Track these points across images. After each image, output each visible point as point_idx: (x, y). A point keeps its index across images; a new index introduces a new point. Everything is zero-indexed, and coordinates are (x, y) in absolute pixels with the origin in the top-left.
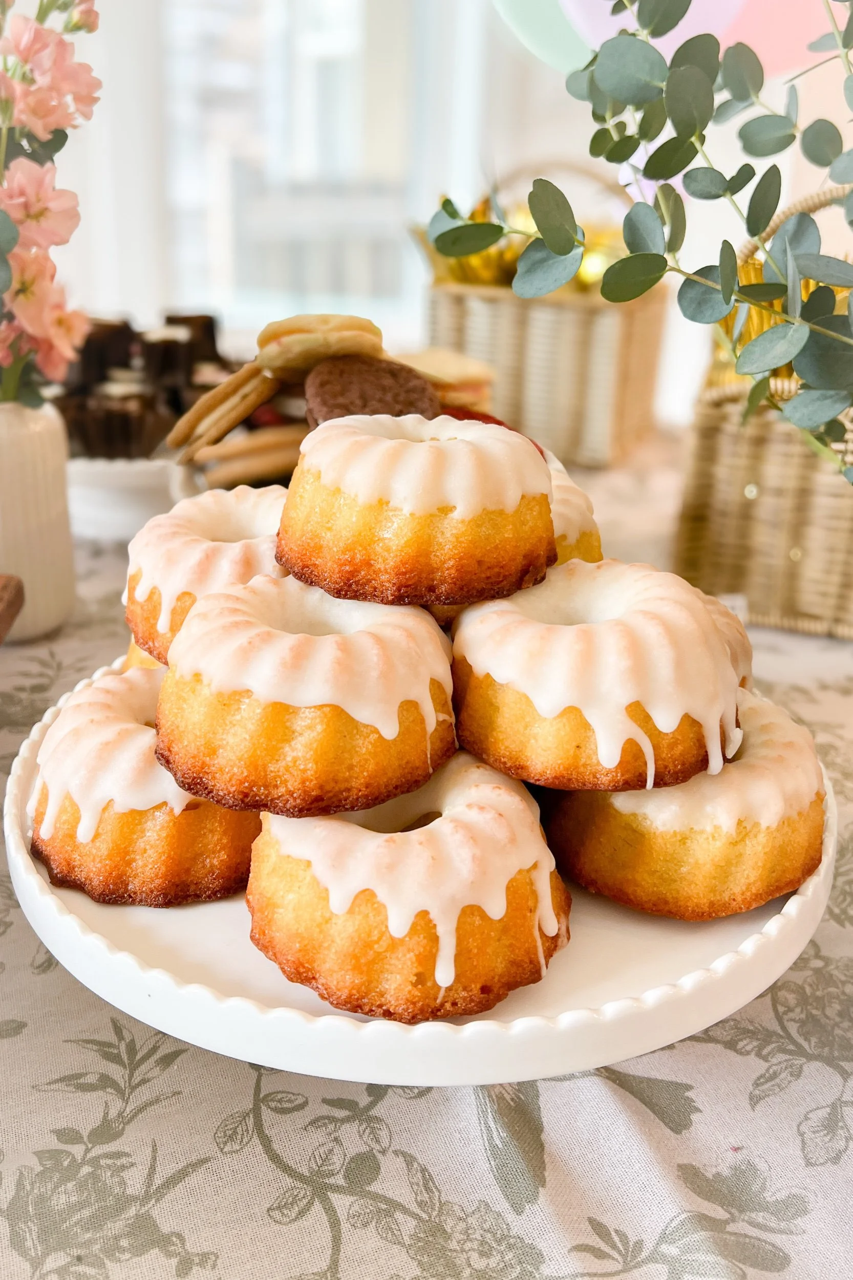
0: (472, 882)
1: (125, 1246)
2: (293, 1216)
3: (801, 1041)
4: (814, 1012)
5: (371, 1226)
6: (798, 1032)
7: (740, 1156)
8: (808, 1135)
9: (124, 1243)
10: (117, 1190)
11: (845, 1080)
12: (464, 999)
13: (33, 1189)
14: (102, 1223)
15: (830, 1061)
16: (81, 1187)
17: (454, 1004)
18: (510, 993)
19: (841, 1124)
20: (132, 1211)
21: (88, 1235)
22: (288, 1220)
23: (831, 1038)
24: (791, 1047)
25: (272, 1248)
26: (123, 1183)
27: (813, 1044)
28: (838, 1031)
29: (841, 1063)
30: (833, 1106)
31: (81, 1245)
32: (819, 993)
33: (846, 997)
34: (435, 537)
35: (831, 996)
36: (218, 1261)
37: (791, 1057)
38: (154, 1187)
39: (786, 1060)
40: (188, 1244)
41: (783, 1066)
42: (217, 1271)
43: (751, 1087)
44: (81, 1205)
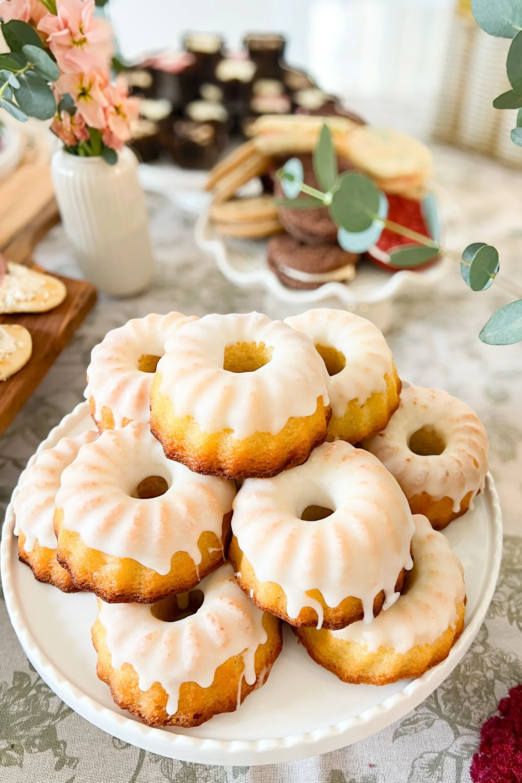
0: (189, 672)
1: (37, 743)
2: (124, 745)
3: (441, 703)
4: (459, 686)
5: (159, 762)
6: (442, 697)
7: (371, 771)
8: (418, 769)
9: (37, 741)
10: (44, 709)
11: (456, 738)
12: (183, 719)
13: (3, 698)
14: (31, 726)
15: (452, 723)
16: (27, 702)
17: (178, 720)
18: (214, 716)
19: (440, 767)
20: (47, 723)
21: (21, 733)
22: (121, 747)
23: (460, 707)
24: (434, 706)
25: (107, 762)
26: (48, 705)
27: (447, 708)
28: (467, 704)
29: (458, 727)
30: (441, 753)
31: (16, 738)
32: (468, 673)
33: (485, 679)
34: (221, 446)
35: (475, 677)
36: (78, 764)
37: (431, 713)
38: (62, 710)
39: (427, 714)
40: (67, 750)
41: (424, 716)
42: (75, 770)
43: (399, 725)
44: (24, 714)
